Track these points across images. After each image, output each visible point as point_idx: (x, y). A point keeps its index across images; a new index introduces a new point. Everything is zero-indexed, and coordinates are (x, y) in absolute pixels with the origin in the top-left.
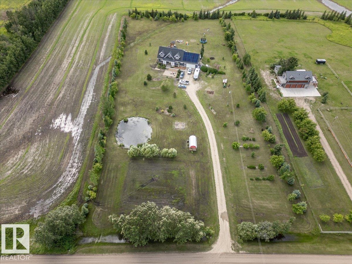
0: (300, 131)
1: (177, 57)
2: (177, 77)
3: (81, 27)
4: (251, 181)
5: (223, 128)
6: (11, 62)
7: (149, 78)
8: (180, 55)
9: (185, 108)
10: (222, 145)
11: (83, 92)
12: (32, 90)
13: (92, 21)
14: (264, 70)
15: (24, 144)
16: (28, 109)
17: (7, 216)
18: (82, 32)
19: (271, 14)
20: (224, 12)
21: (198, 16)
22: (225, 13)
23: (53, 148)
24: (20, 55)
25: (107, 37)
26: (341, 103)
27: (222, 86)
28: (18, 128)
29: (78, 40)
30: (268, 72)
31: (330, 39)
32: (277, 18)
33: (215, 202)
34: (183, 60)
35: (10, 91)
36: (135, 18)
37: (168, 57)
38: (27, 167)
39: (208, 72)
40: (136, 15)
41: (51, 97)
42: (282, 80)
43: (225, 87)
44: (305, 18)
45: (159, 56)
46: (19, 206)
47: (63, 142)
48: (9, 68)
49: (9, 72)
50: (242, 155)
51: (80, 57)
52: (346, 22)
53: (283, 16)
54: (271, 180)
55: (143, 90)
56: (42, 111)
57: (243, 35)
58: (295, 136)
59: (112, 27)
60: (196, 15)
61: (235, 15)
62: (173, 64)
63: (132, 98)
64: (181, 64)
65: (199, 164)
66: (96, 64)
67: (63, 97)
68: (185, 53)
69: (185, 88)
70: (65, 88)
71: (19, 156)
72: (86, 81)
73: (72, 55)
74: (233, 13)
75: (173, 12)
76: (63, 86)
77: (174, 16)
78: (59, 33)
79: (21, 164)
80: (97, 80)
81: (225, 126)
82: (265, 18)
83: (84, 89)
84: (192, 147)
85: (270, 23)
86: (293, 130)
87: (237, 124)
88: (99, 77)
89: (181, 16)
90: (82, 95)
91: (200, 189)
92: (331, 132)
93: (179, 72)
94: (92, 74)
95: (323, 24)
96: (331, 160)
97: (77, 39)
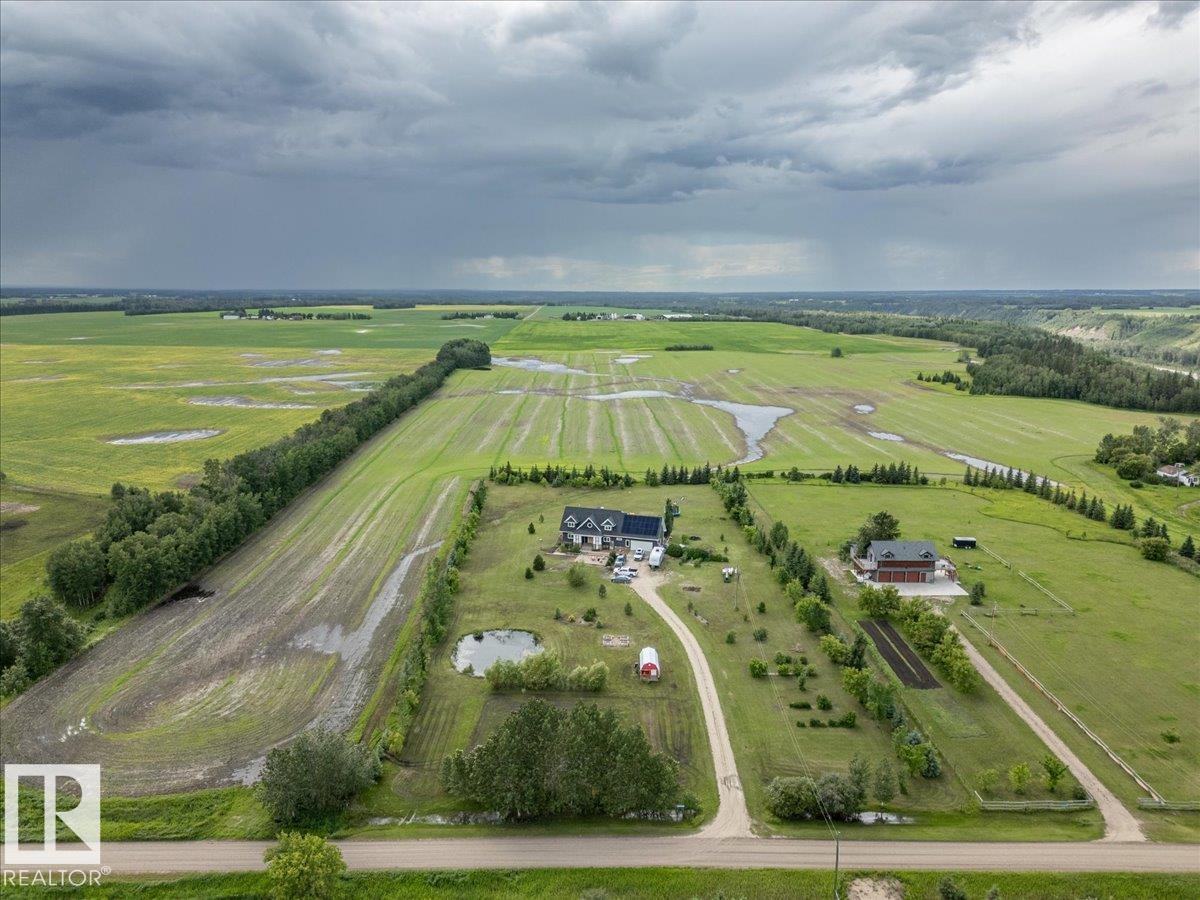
0: (915, 639)
1: (608, 525)
2: (608, 564)
3: (374, 497)
4: (801, 729)
5: (726, 645)
6: (208, 535)
7: (539, 565)
8: (615, 521)
9: (628, 611)
10: (724, 672)
11: (372, 593)
12: (247, 591)
13: (399, 489)
14: (824, 556)
15: (221, 672)
16: (234, 619)
17: (175, 782)
18: (374, 504)
19: (839, 471)
20: (719, 468)
21: (659, 477)
22: (724, 471)
23: (295, 677)
24: (227, 526)
25: (435, 512)
26: (1022, 606)
27: (721, 579)
28: (208, 649)
29: (362, 516)
30: (836, 560)
31: (988, 513)
32: (854, 482)
33: (709, 760)
34: (622, 532)
35: (192, 591)
36: (504, 482)
37: (585, 527)
38: (229, 706)
39: (685, 556)
40: (507, 477)
41: (292, 600)
42: (868, 564)
43: (727, 581)
44: (924, 481)
45: (564, 526)
46: (206, 768)
47: (319, 668)
48: (202, 545)
49: (197, 555)
50: (777, 687)
51: (367, 542)
52: (1027, 491)
53: (866, 478)
54: (848, 724)
55: (524, 586)
56: (270, 623)
57: (771, 506)
58: (909, 656)
59: (448, 496)
60: (654, 475)
61: (750, 476)
62: (597, 541)
63: (496, 600)
64: (617, 544)
65: (666, 702)
66: (407, 552)
67: (323, 601)
68: (627, 517)
69: (629, 582)
70: (327, 587)
71: (209, 690)
72: (382, 576)
73: (347, 539)
74: (743, 471)
75: (597, 469)
76: (324, 585)
77: (599, 477)
78: (317, 506)
79: (215, 702)
80: (407, 575)
81: (731, 640)
82: (824, 482)
83: (375, 588)
84: (646, 666)
85: (838, 489)
86: (903, 646)
87: (762, 637)
88: (413, 569)
89: (617, 478)
90: (370, 598)
91: (669, 742)
92: (997, 648)
93: (613, 557)
94: (395, 567)
95: (969, 491)
96: (1001, 693)
97: (360, 515)
